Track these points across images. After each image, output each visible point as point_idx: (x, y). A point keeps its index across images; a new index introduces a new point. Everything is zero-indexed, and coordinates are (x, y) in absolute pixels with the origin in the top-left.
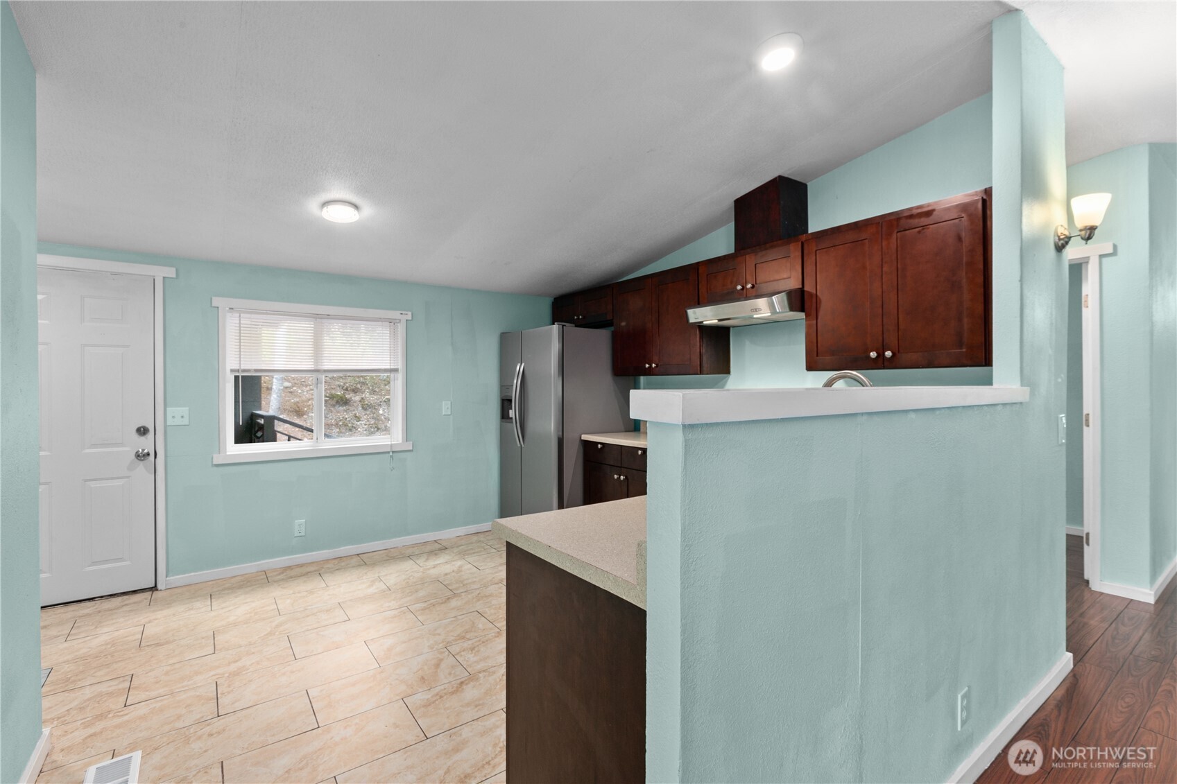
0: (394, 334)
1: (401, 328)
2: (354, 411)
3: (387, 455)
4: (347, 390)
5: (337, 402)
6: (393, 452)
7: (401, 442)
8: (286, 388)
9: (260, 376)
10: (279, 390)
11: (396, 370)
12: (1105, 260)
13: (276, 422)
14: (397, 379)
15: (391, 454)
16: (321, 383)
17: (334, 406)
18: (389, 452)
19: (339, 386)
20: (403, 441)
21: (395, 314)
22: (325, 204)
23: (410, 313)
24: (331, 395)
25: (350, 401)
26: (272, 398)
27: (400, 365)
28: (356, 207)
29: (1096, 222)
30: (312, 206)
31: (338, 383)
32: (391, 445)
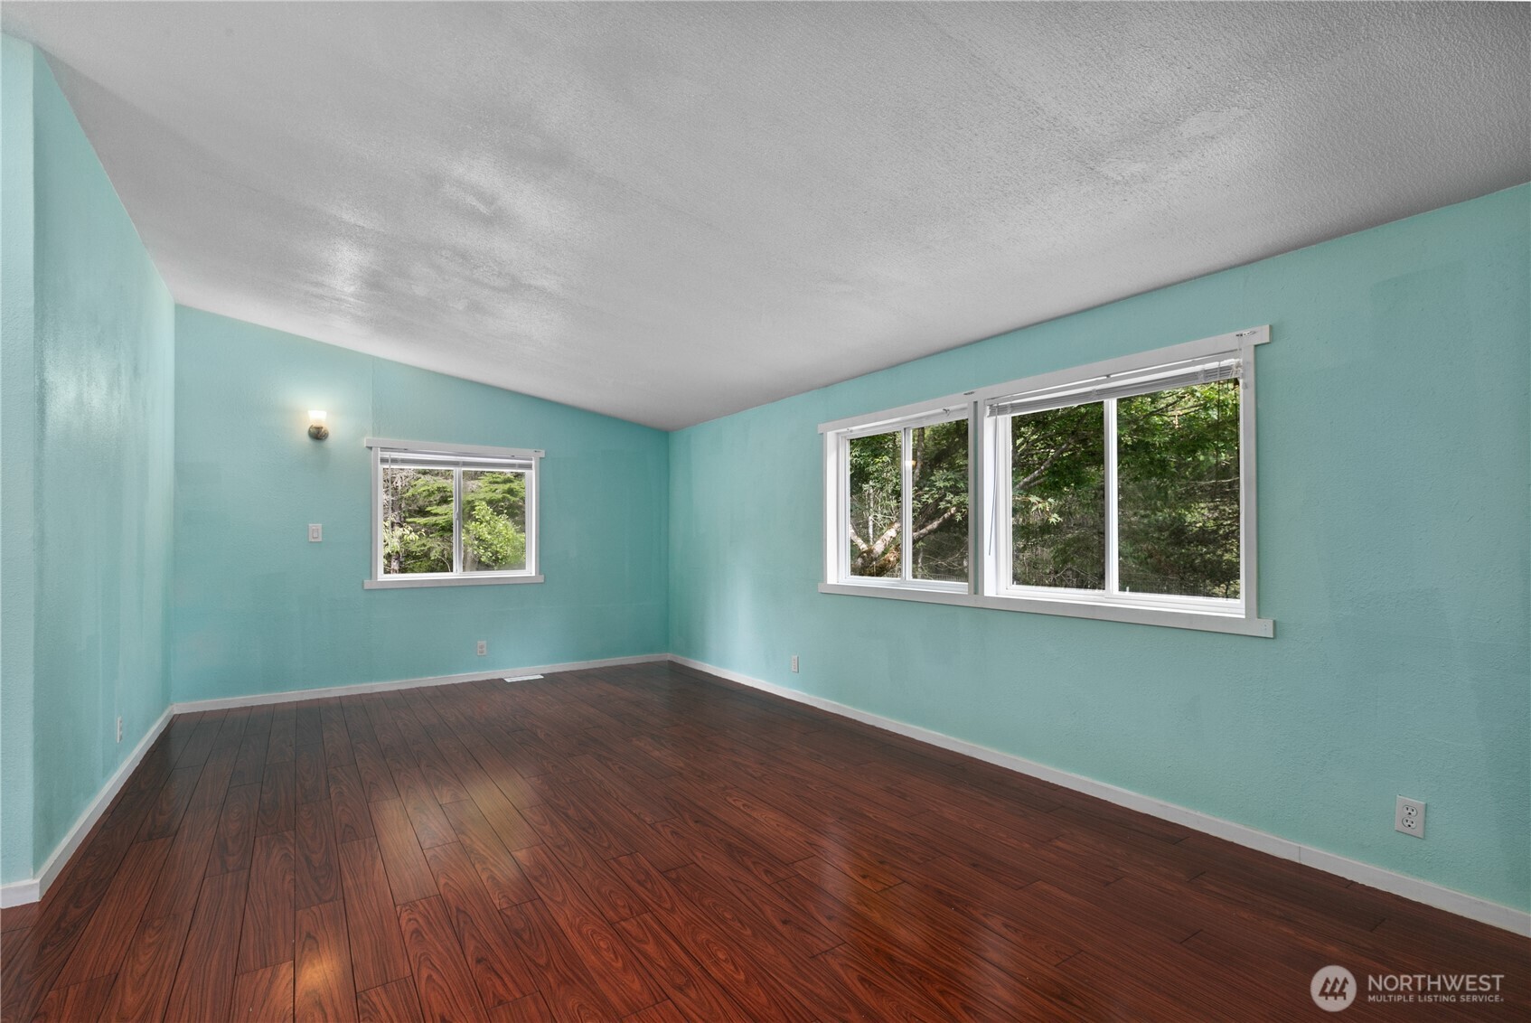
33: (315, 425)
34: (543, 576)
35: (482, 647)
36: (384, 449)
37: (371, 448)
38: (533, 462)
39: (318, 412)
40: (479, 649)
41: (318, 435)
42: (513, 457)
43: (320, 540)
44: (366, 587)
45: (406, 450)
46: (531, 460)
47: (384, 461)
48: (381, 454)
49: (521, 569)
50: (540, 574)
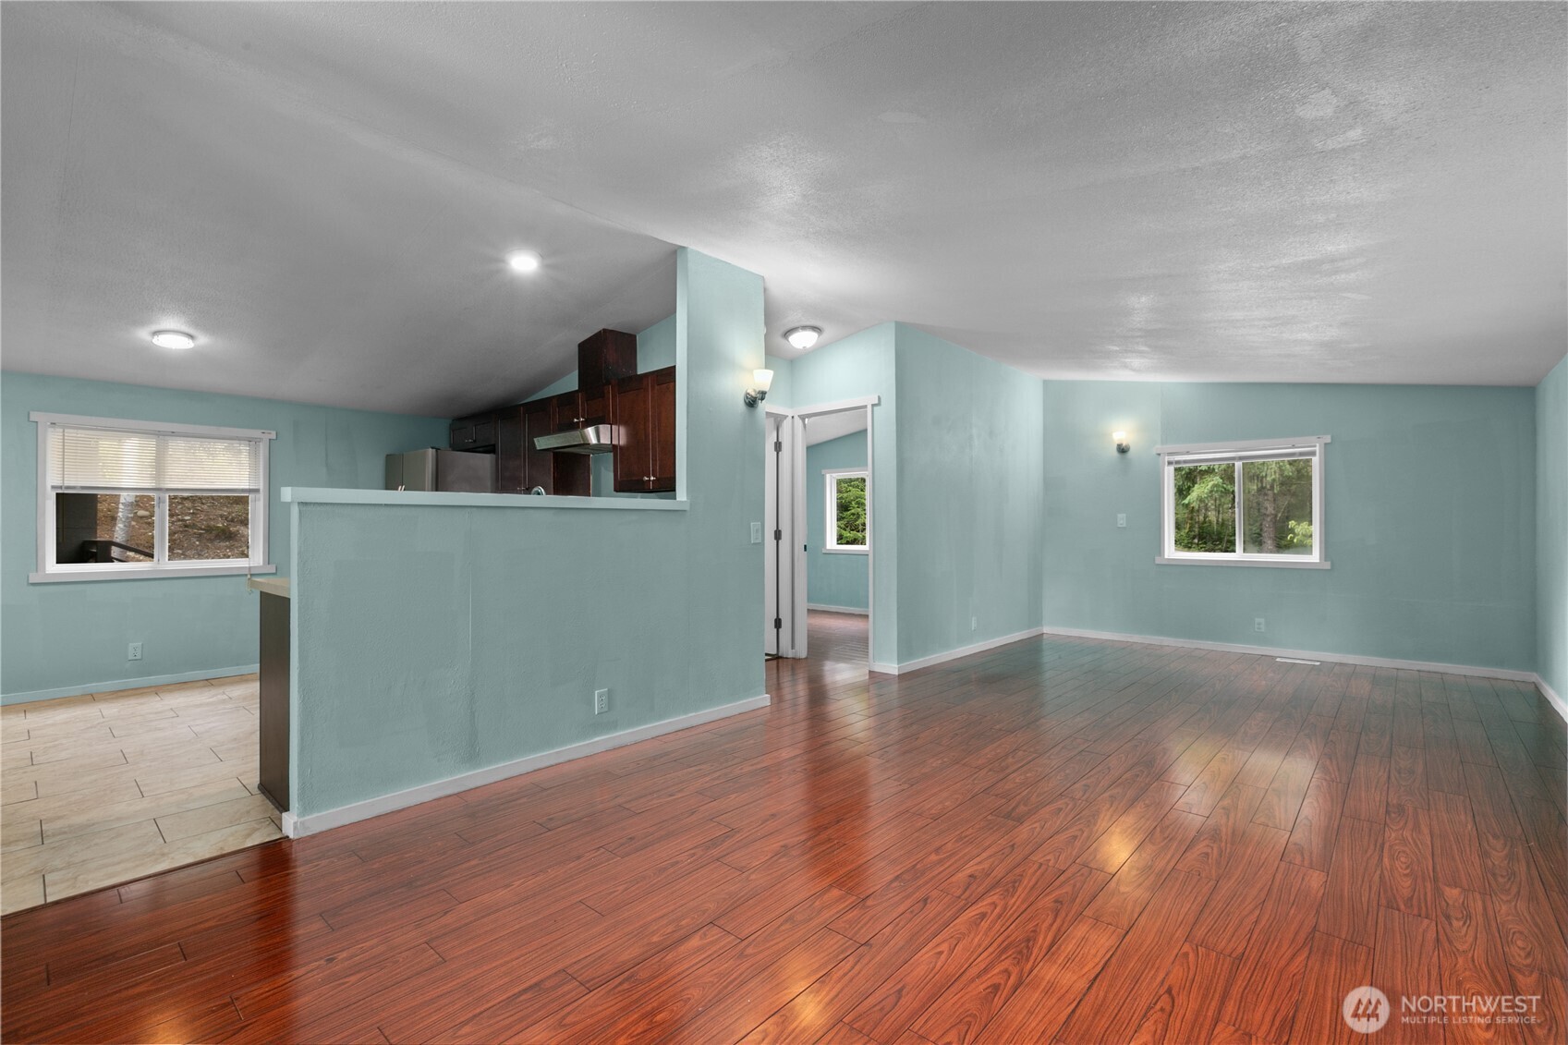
0: (254, 454)
1: (263, 449)
2: (241, 547)
3: (244, 578)
4: (232, 521)
5: (217, 537)
6: (251, 575)
7: (261, 564)
8: (142, 517)
9: (96, 495)
10: (128, 518)
11: (257, 491)
12: (875, 408)
13: (113, 548)
14: (259, 500)
15: (249, 576)
16: (164, 502)
17: (211, 540)
18: (246, 575)
19: (222, 516)
20: (264, 563)
21: (256, 433)
22: (156, 333)
23: (274, 433)
24: (209, 526)
25: (236, 535)
26: (117, 528)
27: (261, 485)
28: (191, 337)
29: (766, 388)
30: (143, 334)
31: (220, 512)
32: (250, 568)
33: (1119, 442)
34: (1329, 563)
35: (1259, 624)
36: (1170, 454)
37: (1159, 454)
38: (1317, 449)
39: (1122, 431)
40: (1256, 626)
41: (1122, 450)
42: (1293, 447)
43: (1124, 525)
44: (1157, 562)
45: (1188, 453)
46: (1315, 446)
47: (1170, 463)
48: (1167, 458)
49: (1307, 554)
50: (1326, 561)
